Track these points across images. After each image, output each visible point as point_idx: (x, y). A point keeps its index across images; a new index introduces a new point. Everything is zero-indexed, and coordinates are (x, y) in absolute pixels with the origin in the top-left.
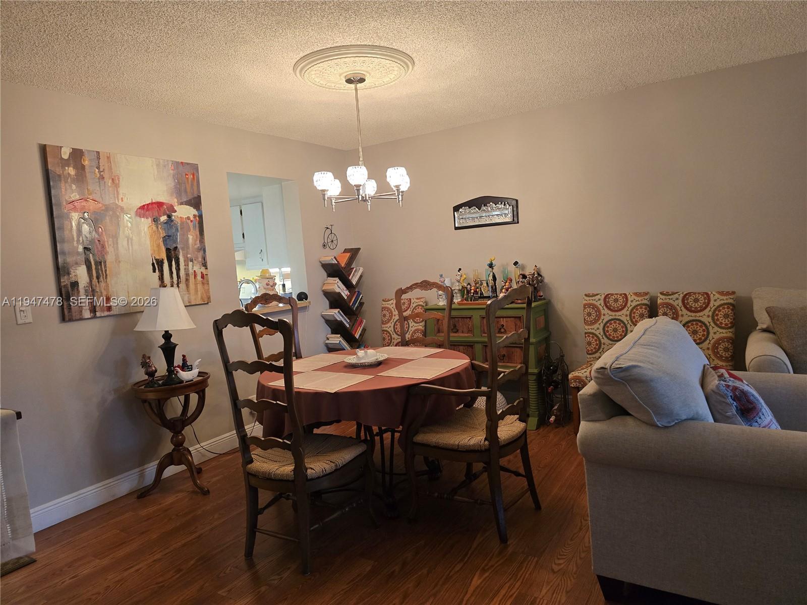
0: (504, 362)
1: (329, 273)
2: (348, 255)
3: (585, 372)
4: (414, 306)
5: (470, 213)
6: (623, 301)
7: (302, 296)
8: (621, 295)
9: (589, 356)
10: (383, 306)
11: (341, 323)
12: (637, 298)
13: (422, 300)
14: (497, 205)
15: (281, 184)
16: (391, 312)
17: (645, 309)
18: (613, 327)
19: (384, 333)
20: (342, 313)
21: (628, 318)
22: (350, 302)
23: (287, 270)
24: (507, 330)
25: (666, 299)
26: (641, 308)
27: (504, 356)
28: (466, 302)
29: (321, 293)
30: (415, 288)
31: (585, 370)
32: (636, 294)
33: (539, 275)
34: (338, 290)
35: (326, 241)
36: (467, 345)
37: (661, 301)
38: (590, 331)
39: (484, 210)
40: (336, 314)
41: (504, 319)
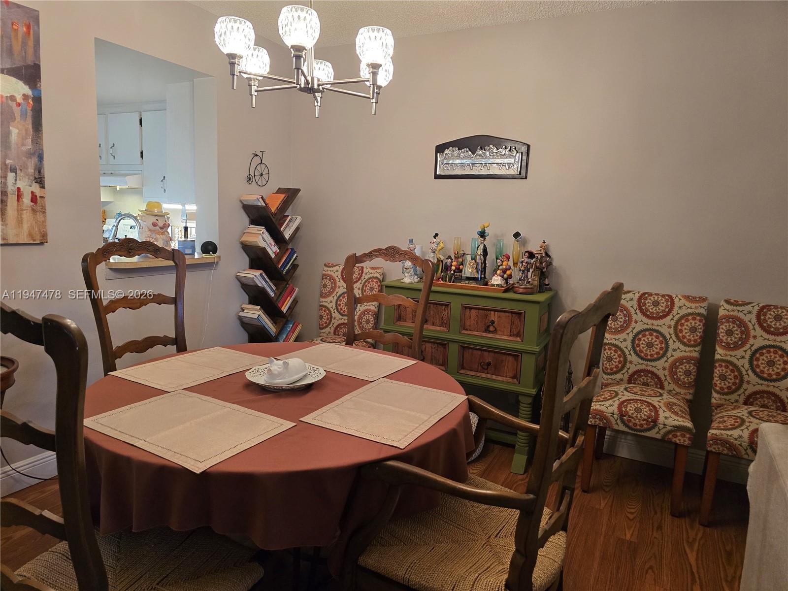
0: (487, 373)
1: (252, 217)
2: (282, 196)
3: (611, 405)
4: (367, 277)
5: (459, 157)
6: (667, 306)
7: (209, 247)
8: (663, 296)
9: (605, 376)
10: (324, 272)
11: (262, 291)
12: (688, 304)
13: (378, 271)
14: (500, 150)
15: (193, 80)
16: (334, 282)
17: (700, 321)
18: (646, 340)
19: (322, 309)
20: (266, 277)
21: (672, 331)
22: (279, 262)
23: (192, 208)
24: (498, 329)
25: (733, 311)
26: (694, 319)
27: (489, 364)
28: (442, 282)
29: (239, 246)
30: (377, 256)
31: (610, 402)
32: (687, 298)
33: (547, 255)
34: (262, 244)
35: (252, 174)
36: (438, 344)
37: (726, 313)
38: (613, 342)
39: (480, 156)
40: (257, 276)
41: (496, 313)
